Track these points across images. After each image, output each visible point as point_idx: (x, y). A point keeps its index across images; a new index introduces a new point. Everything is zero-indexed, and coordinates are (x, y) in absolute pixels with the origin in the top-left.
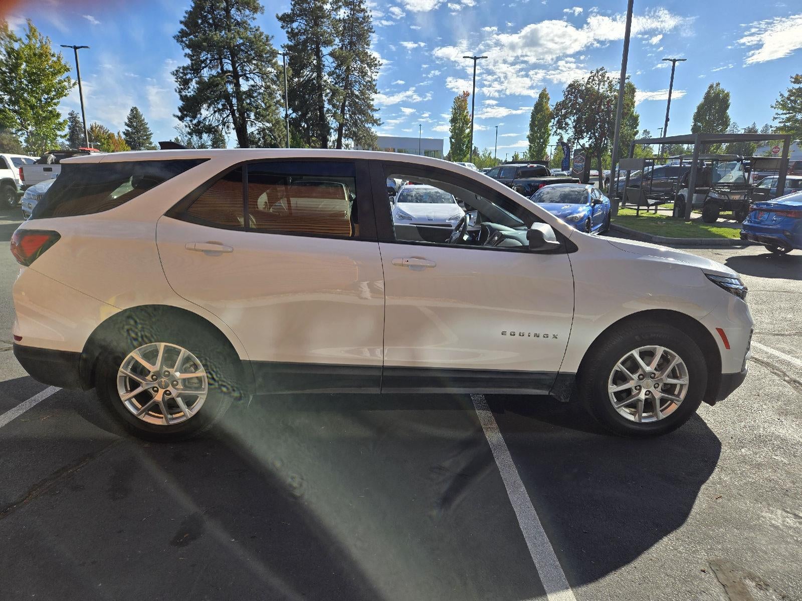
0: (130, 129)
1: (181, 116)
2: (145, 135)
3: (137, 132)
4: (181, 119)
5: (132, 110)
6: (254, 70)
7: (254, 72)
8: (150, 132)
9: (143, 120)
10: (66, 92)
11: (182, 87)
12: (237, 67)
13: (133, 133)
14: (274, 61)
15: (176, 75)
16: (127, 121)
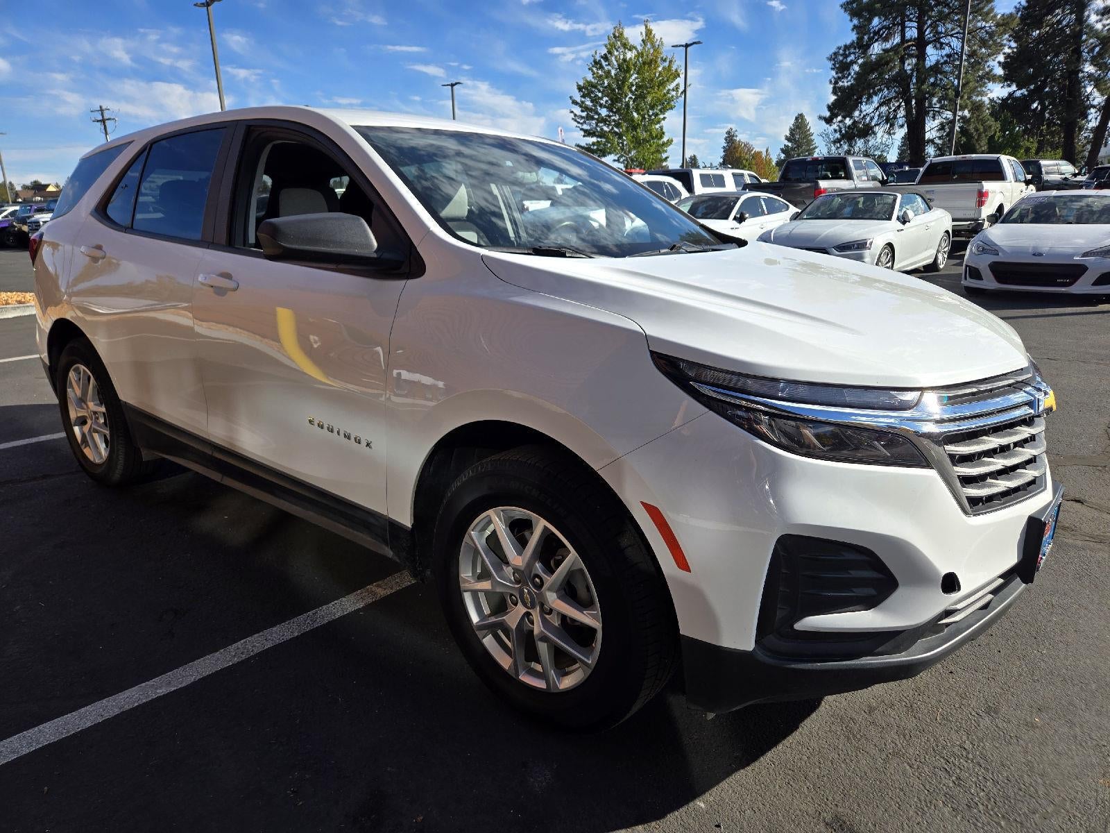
0: (790, 144)
1: (830, 117)
2: (807, 151)
3: (798, 147)
4: (829, 121)
5: (797, 119)
6: (953, 30)
7: (953, 32)
8: (814, 146)
9: (809, 130)
10: (672, 103)
11: (840, 75)
12: (926, 30)
13: (793, 149)
14: (986, 9)
15: (834, 60)
16: (788, 134)
